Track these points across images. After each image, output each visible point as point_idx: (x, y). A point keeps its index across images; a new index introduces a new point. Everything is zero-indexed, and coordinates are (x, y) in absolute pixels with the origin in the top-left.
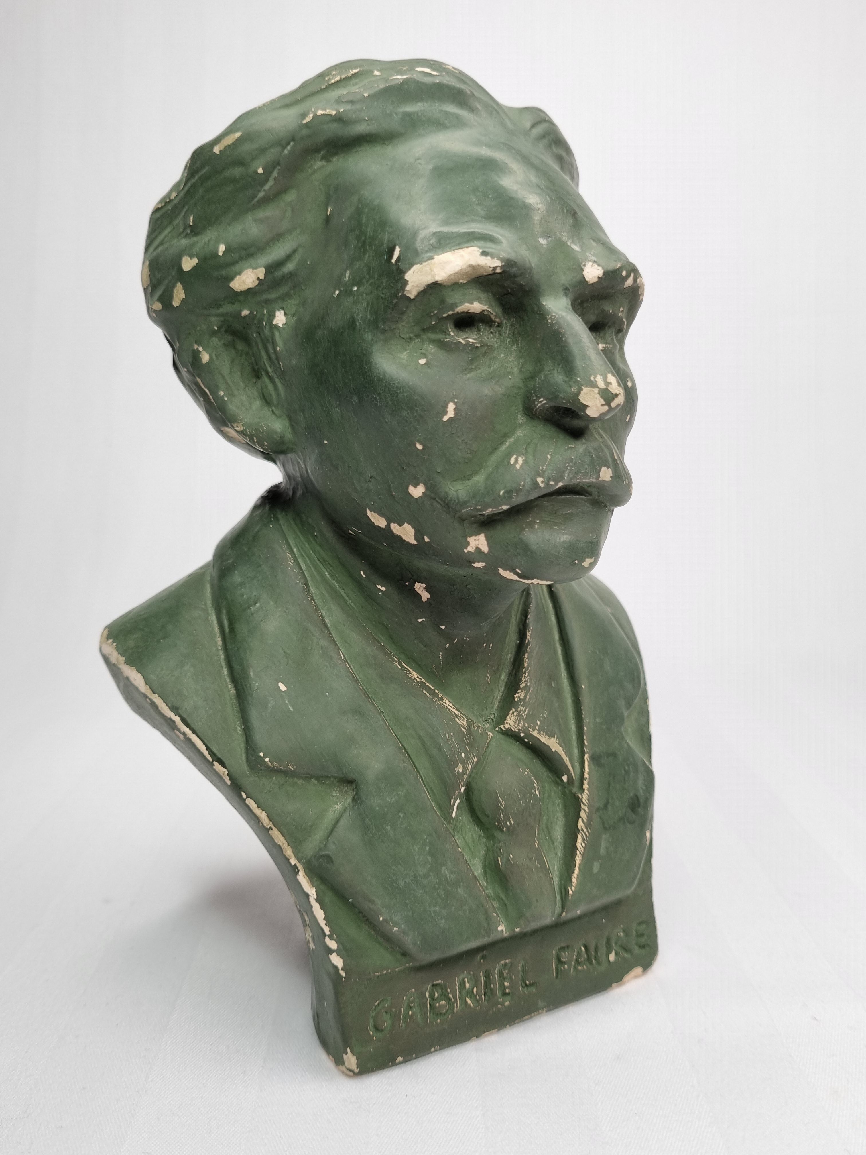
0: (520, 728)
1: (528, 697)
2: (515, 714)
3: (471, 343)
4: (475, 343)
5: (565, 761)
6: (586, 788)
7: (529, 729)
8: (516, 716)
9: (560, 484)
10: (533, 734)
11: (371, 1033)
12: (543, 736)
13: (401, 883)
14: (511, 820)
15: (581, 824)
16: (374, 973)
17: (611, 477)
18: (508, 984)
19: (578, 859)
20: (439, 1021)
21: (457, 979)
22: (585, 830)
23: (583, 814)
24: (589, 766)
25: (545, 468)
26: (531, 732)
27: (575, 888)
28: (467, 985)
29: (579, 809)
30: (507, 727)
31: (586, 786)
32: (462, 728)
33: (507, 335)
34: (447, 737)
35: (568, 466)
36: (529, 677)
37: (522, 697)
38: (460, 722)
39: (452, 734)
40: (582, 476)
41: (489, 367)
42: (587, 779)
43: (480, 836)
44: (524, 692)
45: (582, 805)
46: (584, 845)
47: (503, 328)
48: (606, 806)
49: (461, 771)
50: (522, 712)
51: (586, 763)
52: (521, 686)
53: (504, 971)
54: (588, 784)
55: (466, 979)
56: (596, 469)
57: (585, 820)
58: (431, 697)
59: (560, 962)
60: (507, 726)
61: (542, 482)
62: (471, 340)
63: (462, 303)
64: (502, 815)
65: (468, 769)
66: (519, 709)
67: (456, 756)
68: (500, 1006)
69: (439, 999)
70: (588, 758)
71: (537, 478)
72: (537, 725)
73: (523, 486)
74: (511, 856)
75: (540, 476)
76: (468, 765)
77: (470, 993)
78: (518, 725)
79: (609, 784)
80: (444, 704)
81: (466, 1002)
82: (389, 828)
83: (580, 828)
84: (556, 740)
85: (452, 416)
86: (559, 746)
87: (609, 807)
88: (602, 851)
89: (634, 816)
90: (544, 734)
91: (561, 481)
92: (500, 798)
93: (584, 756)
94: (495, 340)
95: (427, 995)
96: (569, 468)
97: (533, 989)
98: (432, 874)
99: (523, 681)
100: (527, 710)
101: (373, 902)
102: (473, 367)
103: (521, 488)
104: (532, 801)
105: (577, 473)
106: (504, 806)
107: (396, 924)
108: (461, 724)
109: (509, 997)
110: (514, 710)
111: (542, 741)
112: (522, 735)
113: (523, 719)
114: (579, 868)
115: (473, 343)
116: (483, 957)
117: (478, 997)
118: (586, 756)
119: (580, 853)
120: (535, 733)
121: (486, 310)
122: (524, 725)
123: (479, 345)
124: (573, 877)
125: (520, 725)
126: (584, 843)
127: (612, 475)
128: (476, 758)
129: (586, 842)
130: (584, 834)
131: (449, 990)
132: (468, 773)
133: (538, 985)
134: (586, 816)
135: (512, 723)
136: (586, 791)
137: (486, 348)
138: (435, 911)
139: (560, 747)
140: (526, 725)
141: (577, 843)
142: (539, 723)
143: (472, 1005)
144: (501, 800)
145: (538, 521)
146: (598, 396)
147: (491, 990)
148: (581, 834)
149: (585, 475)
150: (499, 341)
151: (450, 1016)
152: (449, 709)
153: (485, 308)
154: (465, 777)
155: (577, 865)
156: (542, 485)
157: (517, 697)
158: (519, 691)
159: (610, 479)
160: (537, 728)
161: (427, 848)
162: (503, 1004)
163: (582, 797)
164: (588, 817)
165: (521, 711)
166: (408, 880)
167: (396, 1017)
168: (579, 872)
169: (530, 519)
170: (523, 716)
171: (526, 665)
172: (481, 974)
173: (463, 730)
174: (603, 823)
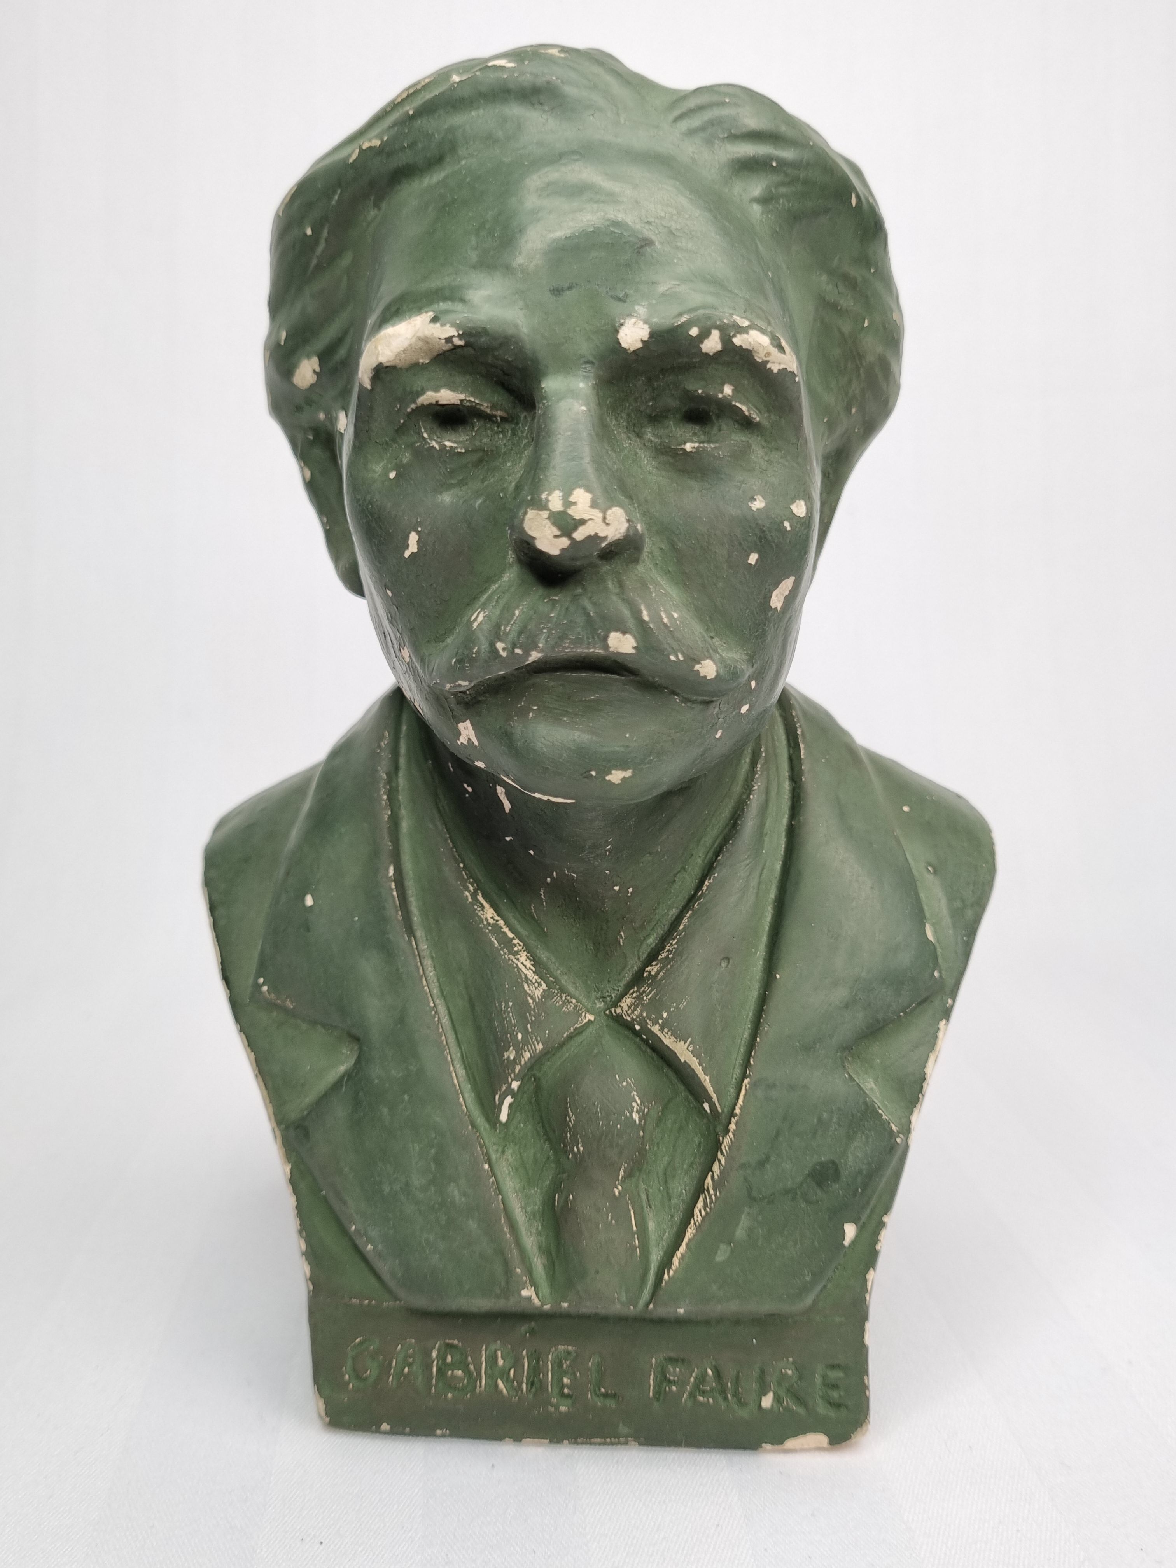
0: (635, 1017)
1: (661, 974)
2: (634, 995)
3: (448, 448)
4: (456, 448)
5: (703, 1081)
6: (732, 1130)
7: (648, 1021)
8: (633, 999)
9: (535, 656)
10: (652, 1029)
11: (347, 1377)
12: (666, 1035)
13: (386, 1189)
14: (580, 1145)
15: (709, 1180)
16: (351, 1298)
17: (634, 648)
18: (569, 1381)
19: (690, 1232)
20: (450, 1395)
21: (484, 1347)
22: (712, 1192)
23: (716, 1167)
24: (745, 1096)
25: (508, 628)
26: (649, 1026)
27: (675, 1272)
28: (501, 1362)
29: (714, 1158)
30: (618, 1012)
31: (732, 1127)
32: (529, 998)
33: (525, 434)
34: (503, 1007)
35: (544, 628)
36: (676, 946)
37: (653, 973)
38: (530, 989)
39: (511, 1004)
40: (570, 643)
41: (483, 481)
42: (737, 1115)
43: (548, 1158)
44: (658, 966)
45: (719, 1153)
46: (703, 1213)
47: (520, 425)
48: (762, 1164)
49: (512, 1058)
50: (644, 995)
51: (743, 1092)
52: (660, 957)
53: (564, 1361)
54: (736, 1125)
55: (499, 1353)
56: (598, 635)
57: (716, 1177)
58: (499, 948)
59: (663, 1379)
60: (619, 1010)
61: (504, 649)
62: (448, 444)
63: (423, 392)
64: (569, 1135)
65: (523, 1057)
66: (643, 989)
67: (509, 1035)
68: (552, 1409)
69: (453, 1366)
70: (748, 1086)
71: (497, 642)
72: (662, 1017)
73: (478, 653)
74: (571, 1197)
75: (500, 640)
76: (525, 1052)
77: (504, 1375)
78: (633, 1012)
79: (778, 1134)
80: (515, 961)
81: (497, 1386)
82: (385, 1111)
83: (706, 1187)
84: (689, 1046)
85: (415, 550)
86: (692, 1055)
87: (768, 1166)
88: (740, 1233)
89: (819, 1193)
90: (670, 1033)
91: (535, 647)
92: (569, 1110)
93: (743, 1080)
94: (505, 442)
95: (434, 1354)
96: (545, 631)
97: (611, 1404)
98: (432, 1188)
99: (665, 950)
100: (653, 992)
101: (345, 1203)
102: (454, 482)
103: (474, 656)
104: (619, 1126)
105: (562, 638)
106: (573, 1122)
107: (370, 1240)
108: (530, 992)
109: (570, 1401)
110: (636, 989)
111: (666, 1043)
112: (638, 1028)
113: (643, 1005)
114: (687, 1245)
115: (451, 447)
116: (532, 1332)
117: (515, 1383)
118: (746, 1081)
119: (695, 1224)
120: (656, 1029)
121: (465, 399)
122: (641, 1014)
123: (463, 451)
124: (675, 1255)
125: (636, 1012)
126: (705, 1210)
127: (635, 645)
128: (540, 1044)
129: (708, 1210)
130: (708, 1197)
131: (469, 1359)
132: (523, 1063)
133: (621, 1399)
134: (719, 1170)
135: (625, 1008)
136: (730, 1134)
137: (481, 454)
138: (427, 1240)
139: (695, 1059)
140: (645, 1015)
141: (696, 1208)
142: (665, 1015)
143: (505, 1391)
144: (571, 1114)
145: (535, 708)
146: (548, 523)
147: (541, 1381)
148: (704, 1195)
149: (578, 641)
150: (510, 444)
151: (469, 1395)
152: (519, 969)
153: (462, 396)
154: (518, 1068)
155: (686, 1240)
156: (504, 654)
157: (647, 971)
158: (654, 963)
159: (634, 651)
160: (660, 1021)
161: (433, 1151)
162: (557, 1408)
163: (723, 1142)
164: (721, 1172)
165: (644, 992)
166: (397, 1187)
167: (385, 1369)
168: (686, 1251)
169: (523, 703)
170: (644, 1001)
171: (681, 927)
172: (524, 1352)
173: (531, 1001)
174: (750, 1190)
